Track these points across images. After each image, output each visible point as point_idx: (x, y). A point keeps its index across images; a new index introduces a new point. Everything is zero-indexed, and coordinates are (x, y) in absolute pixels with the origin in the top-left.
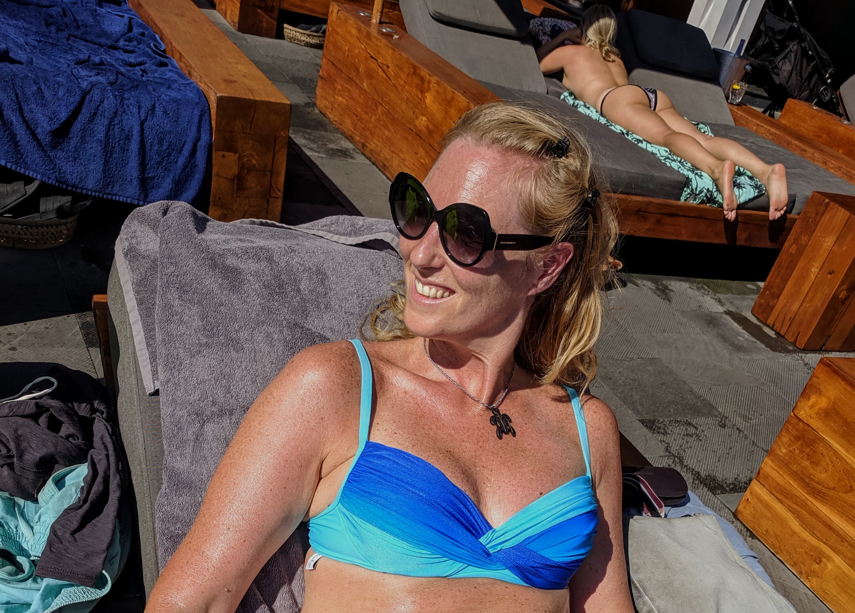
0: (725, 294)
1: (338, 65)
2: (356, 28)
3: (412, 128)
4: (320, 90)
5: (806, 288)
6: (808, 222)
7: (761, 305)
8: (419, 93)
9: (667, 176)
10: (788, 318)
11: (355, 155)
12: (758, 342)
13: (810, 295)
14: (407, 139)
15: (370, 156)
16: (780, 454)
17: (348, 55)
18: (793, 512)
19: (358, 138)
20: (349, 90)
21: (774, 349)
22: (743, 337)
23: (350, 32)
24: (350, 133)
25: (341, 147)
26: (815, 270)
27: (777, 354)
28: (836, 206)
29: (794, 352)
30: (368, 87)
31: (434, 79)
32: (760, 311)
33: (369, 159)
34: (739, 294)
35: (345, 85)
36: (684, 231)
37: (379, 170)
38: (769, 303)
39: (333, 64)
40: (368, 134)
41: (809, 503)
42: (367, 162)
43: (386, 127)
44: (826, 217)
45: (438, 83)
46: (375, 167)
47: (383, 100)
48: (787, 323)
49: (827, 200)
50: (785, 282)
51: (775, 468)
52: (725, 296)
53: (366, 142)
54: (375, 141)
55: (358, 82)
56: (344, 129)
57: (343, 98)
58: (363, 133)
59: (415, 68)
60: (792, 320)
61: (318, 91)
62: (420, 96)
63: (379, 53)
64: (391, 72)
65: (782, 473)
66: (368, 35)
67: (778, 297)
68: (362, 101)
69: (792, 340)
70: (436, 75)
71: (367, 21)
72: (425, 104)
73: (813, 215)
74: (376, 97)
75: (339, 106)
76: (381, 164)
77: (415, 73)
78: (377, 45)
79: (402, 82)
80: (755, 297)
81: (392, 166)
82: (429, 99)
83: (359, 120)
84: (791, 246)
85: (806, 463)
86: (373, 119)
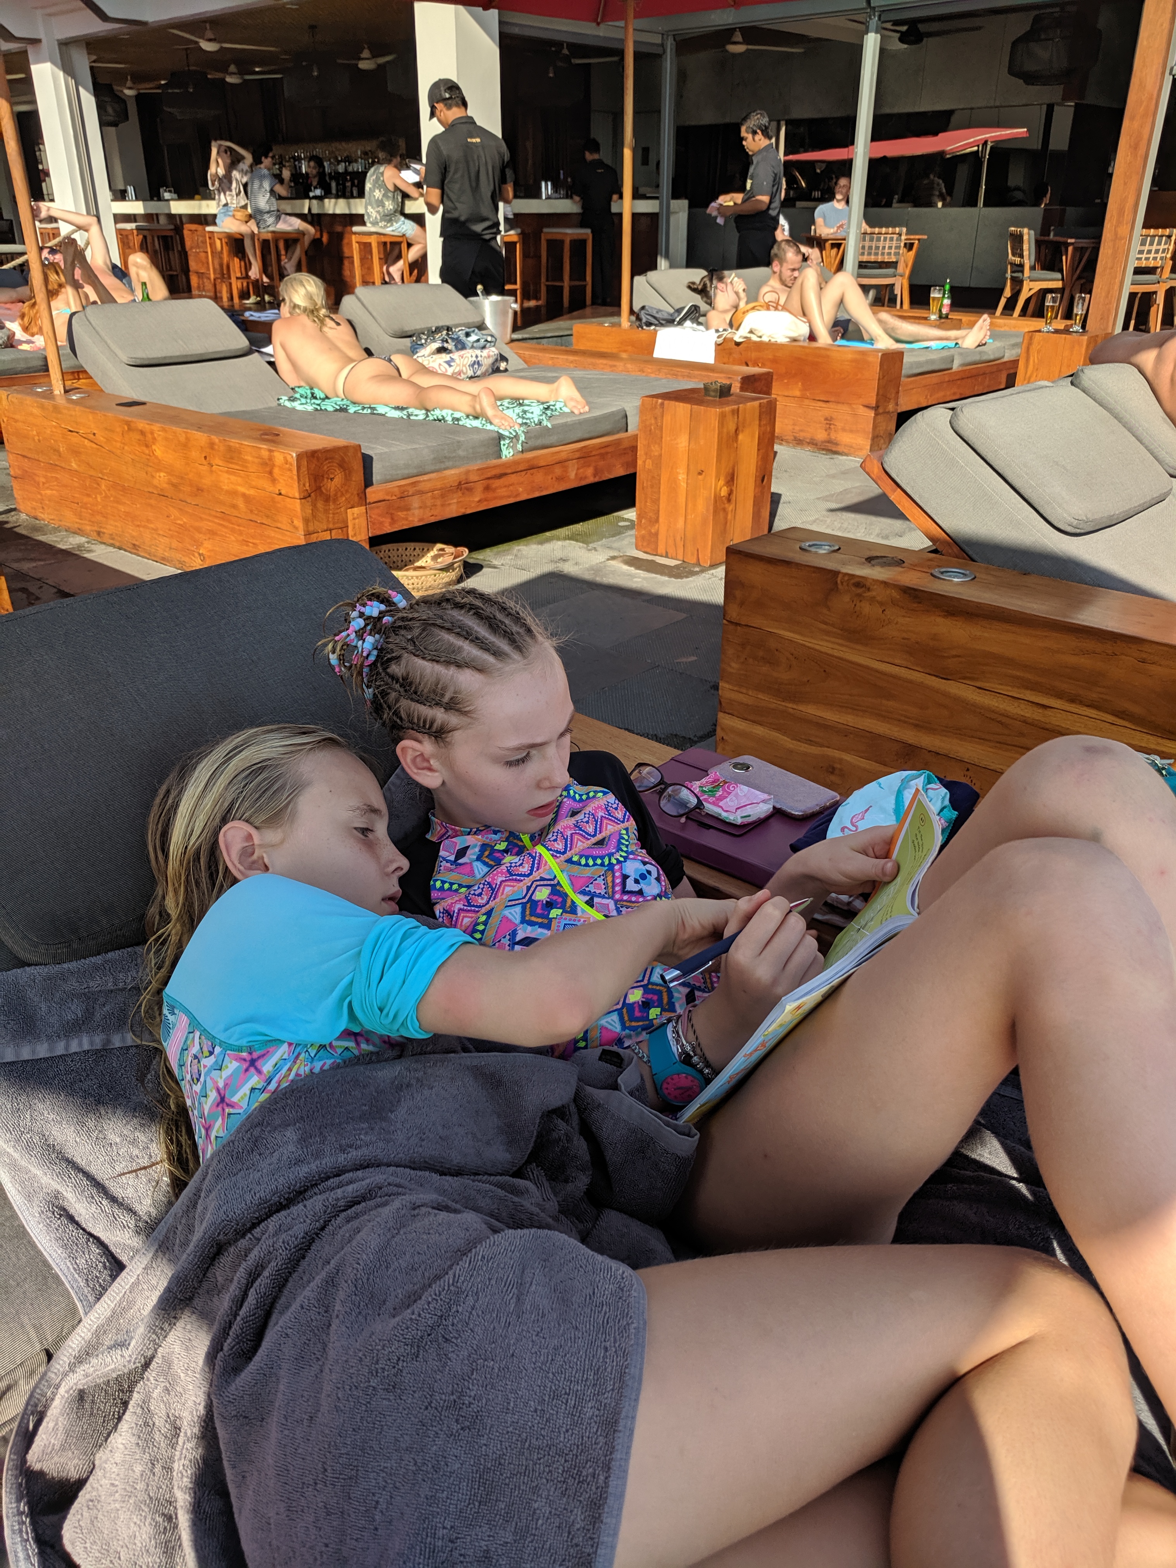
0: (598, 541)
1: (29, 455)
2: (37, 407)
3: (151, 490)
4: (20, 492)
5: (682, 500)
6: (650, 430)
7: (643, 537)
8: (144, 448)
9: (476, 437)
10: (678, 538)
11: (93, 547)
12: (658, 576)
13: (690, 505)
14: (151, 506)
15: (111, 541)
16: (734, 671)
17: (39, 441)
18: (778, 729)
19: (88, 528)
20: (57, 478)
21: (678, 576)
22: (639, 577)
23: (32, 414)
24: (76, 526)
25: (71, 544)
26: (682, 477)
27: (685, 580)
28: (672, 403)
29: (702, 571)
30: (79, 466)
31: (156, 427)
32: (645, 544)
33: (112, 545)
34: (613, 536)
35: (49, 475)
36: (521, 489)
37: (130, 552)
38: (650, 531)
39: (24, 456)
40: (99, 518)
41: (791, 710)
42: (111, 549)
43: (118, 502)
44: (667, 418)
45: (164, 430)
46: (122, 552)
47: (101, 473)
48: (680, 544)
49: (660, 401)
50: (656, 501)
51: (735, 689)
52: (600, 543)
53: (101, 527)
54: (112, 522)
55: (63, 465)
56: (67, 524)
57: (52, 490)
58: (93, 520)
59: (128, 423)
60: (684, 539)
61: (16, 494)
62: (147, 452)
63: (77, 423)
64: (100, 438)
65: (744, 691)
66: (56, 408)
67: (657, 520)
68: (76, 485)
69: (694, 561)
70: (157, 422)
71: (49, 395)
72: (156, 457)
73: (653, 421)
74: (92, 473)
75: (49, 501)
76: (131, 546)
77: (130, 429)
78: (71, 416)
79: (118, 445)
80: (633, 532)
81: (144, 543)
82: (159, 451)
83: (81, 507)
84: (644, 462)
85: (765, 669)
86: (99, 500)
